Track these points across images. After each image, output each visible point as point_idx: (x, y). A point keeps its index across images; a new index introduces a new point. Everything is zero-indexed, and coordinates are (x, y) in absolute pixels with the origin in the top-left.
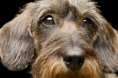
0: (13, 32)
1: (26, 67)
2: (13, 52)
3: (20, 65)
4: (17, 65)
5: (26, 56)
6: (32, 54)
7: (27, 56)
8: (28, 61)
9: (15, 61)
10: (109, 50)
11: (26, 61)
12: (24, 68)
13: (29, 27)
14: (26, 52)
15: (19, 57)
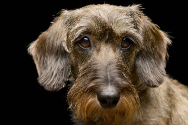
0: (49, 46)
1: (64, 86)
2: (49, 68)
3: (56, 85)
4: (54, 86)
5: (62, 75)
6: (69, 71)
7: (64, 74)
8: (65, 80)
9: (51, 80)
10: (154, 58)
11: (63, 80)
12: (61, 88)
13: (64, 41)
14: (63, 70)
15: (56, 75)
